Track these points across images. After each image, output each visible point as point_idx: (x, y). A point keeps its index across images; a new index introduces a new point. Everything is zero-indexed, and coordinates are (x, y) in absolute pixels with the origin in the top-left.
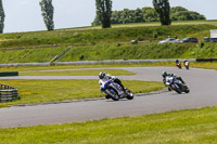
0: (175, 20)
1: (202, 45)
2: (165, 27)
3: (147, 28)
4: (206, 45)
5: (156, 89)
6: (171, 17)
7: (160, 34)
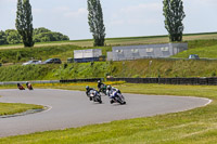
0: (38, 41)
1: (66, 66)
2: (28, 49)
3: (11, 51)
4: (70, 66)
5: (20, 111)
6: (34, 38)
7: (23, 56)
